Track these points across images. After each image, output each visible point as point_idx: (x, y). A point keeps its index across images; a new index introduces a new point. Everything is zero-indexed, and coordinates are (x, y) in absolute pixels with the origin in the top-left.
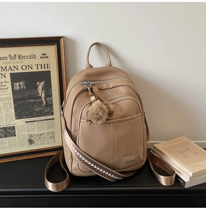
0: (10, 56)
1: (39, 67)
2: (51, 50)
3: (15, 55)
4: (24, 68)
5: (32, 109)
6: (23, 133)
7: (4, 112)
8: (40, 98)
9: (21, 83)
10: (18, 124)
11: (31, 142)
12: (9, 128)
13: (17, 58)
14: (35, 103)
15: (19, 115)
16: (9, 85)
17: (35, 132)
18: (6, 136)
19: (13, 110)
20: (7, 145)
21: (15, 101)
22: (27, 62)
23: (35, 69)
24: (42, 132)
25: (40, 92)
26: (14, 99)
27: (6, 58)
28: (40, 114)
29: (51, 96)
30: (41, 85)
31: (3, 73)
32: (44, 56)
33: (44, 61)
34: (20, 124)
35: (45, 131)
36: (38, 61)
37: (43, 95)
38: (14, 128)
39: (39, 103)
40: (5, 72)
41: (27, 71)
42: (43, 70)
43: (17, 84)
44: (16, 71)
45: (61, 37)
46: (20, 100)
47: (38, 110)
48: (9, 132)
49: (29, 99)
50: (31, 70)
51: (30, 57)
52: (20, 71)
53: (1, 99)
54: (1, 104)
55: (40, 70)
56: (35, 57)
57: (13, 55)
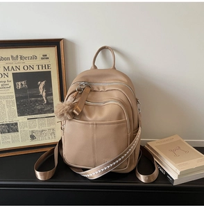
0: (12, 57)
1: (40, 67)
2: (51, 52)
3: (17, 56)
4: (26, 68)
5: (33, 107)
6: (26, 129)
7: (7, 110)
8: (41, 96)
9: (23, 83)
10: (20, 121)
11: (33, 137)
12: (12, 124)
13: (19, 59)
14: (36, 101)
15: (21, 112)
16: (12, 84)
17: (37, 129)
18: (9, 132)
19: (15, 108)
20: (10, 140)
21: (17, 99)
22: (28, 62)
23: (36, 70)
24: (43, 128)
25: (41, 91)
27: (8, 59)
28: (41, 111)
29: (52, 94)
30: (42, 85)
31: (6, 72)
32: (45, 57)
33: (45, 62)
35: (46, 128)
36: (39, 62)
37: (44, 94)
38: (16, 124)
39: (40, 101)
40: (8, 71)
41: (28, 71)
42: (44, 70)
43: (19, 83)
44: (18, 71)
45: (61, 40)
46: (22, 98)
47: (39, 107)
48: (12, 129)
50: (32, 71)
51: (32, 58)
52: (22, 71)
53: (4, 98)
54: (4, 102)
55: (41, 70)
56: (36, 58)
57: (15, 56)
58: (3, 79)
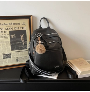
0: (9, 23)
1: (22, 28)
2: (26, 21)
3: (12, 23)
4: (15, 28)
5: (18, 46)
6: (14, 56)
7: (6, 48)
8: (22, 41)
9: (14, 35)
10: (12, 53)
11: (17, 60)
12: (9, 54)
14: (19, 44)
15: (13, 49)
16: (9, 36)
17: (19, 56)
18: (7, 58)
19: (10, 47)
20: (7, 62)
21: (11, 43)
22: (16, 26)
23: (20, 29)
24: (22, 56)
25: (22, 39)
26: (11, 42)
27: (7, 24)
28: (22, 48)
29: (26, 41)
30: (22, 36)
31: (6, 30)
32: (24, 24)
33: (24, 26)
34: (13, 52)
35: (24, 56)
36: (21, 26)
37: (23, 41)
38: (10, 54)
39: (21, 43)
40: (7, 30)
41: (16, 30)
42: (23, 30)
43: (12, 35)
44: (12, 30)
45: (31, 16)
47: (21, 47)
48: (8, 56)
49: (17, 42)
50: (18, 30)
53: (5, 42)
54: (5, 44)
55: (22, 30)
56: (20, 24)
57: (10, 23)
58: (5, 34)
